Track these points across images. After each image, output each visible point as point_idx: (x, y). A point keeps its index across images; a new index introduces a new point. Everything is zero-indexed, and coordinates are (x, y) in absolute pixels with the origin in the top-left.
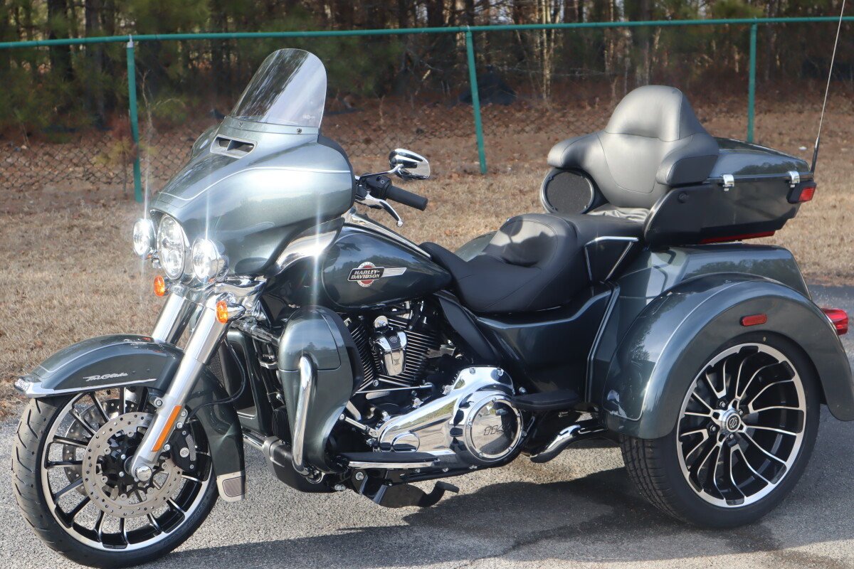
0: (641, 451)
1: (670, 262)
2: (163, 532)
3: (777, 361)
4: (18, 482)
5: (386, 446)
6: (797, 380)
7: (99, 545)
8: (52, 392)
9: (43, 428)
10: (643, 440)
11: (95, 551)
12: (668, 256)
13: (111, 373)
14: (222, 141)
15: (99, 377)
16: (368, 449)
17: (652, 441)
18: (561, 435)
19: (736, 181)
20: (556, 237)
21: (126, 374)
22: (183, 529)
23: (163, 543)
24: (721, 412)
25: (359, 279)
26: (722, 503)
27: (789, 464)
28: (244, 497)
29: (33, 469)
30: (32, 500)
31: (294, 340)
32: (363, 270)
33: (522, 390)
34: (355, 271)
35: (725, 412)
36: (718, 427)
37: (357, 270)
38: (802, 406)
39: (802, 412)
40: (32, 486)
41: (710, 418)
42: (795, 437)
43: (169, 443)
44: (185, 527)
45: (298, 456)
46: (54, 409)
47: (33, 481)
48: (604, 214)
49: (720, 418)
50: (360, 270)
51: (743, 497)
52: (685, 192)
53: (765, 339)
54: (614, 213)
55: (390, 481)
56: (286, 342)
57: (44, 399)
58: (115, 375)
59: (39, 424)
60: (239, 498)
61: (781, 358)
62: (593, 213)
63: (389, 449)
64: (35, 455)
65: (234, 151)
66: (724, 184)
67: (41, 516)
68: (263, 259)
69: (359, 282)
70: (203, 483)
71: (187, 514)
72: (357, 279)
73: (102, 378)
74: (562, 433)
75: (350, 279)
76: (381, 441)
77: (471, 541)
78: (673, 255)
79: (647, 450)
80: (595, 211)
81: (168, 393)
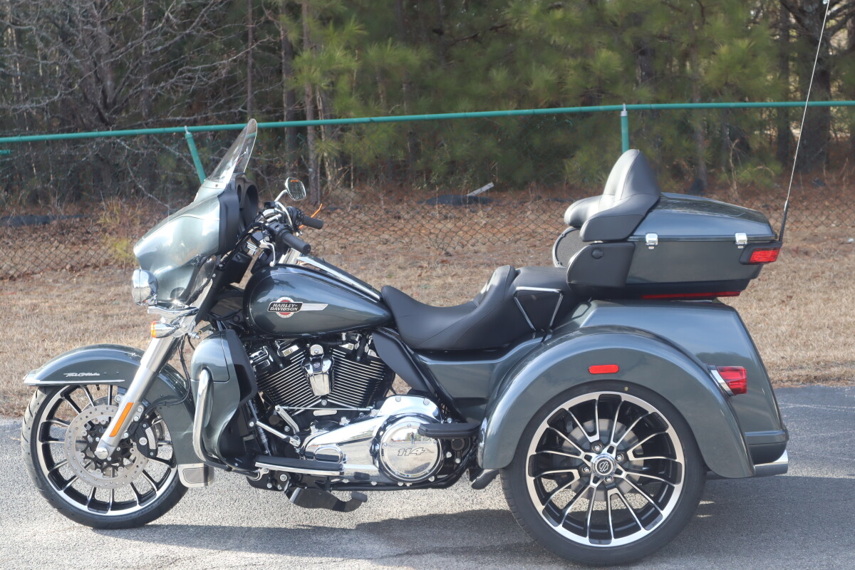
2: (138, 505)
3: (646, 411)
5: (311, 455)
6: (671, 433)
9: (36, 410)
11: (81, 512)
13: (86, 372)
15: (76, 375)
16: (296, 456)
19: (660, 240)
21: (99, 375)
22: (154, 505)
23: (137, 513)
24: (593, 455)
25: (278, 311)
27: (666, 512)
28: (206, 485)
29: (29, 440)
30: (30, 465)
32: (281, 304)
33: (450, 420)
34: (273, 304)
35: (598, 455)
36: (590, 469)
37: (275, 303)
38: (680, 458)
39: (680, 464)
41: (580, 460)
42: (673, 487)
43: (128, 432)
44: (156, 503)
46: (45, 396)
47: (29, 451)
49: (592, 460)
50: (278, 304)
51: (611, 538)
52: (599, 249)
53: (626, 389)
55: (305, 485)
57: (42, 388)
58: (90, 374)
59: (35, 407)
60: (203, 485)
61: (650, 408)
63: (312, 458)
66: (645, 242)
69: (278, 313)
70: (172, 469)
72: (276, 311)
73: (79, 375)
75: (269, 310)
76: (307, 450)
78: (589, 305)
81: (127, 392)
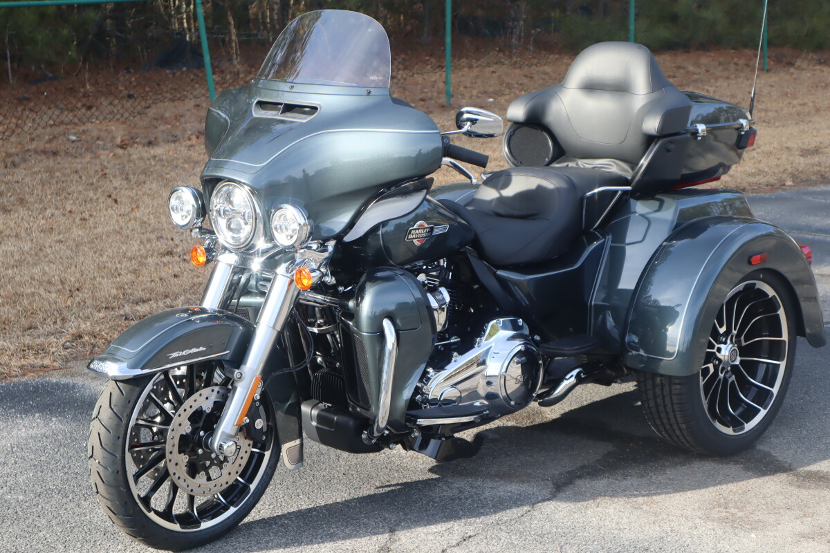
0: (667, 388)
1: (660, 209)
2: (232, 507)
3: (768, 296)
4: (101, 469)
5: (434, 402)
6: (781, 313)
7: (176, 527)
8: (139, 372)
10: (670, 377)
11: (173, 533)
12: (657, 204)
13: (190, 348)
14: (261, 104)
15: (180, 354)
17: (680, 378)
18: (567, 379)
19: (709, 130)
20: (558, 189)
21: (205, 349)
22: (249, 502)
23: (232, 518)
24: (722, 346)
25: (415, 238)
26: (729, 431)
27: (775, 390)
29: (118, 455)
30: (116, 487)
31: (374, 304)
32: (418, 229)
33: (537, 337)
34: (411, 230)
35: (726, 346)
36: (720, 361)
37: (413, 229)
38: (785, 337)
39: (784, 341)
40: (118, 472)
41: (714, 353)
42: (779, 365)
43: (247, 415)
44: (251, 499)
45: (383, 418)
46: (136, 389)
47: (119, 467)
48: (567, 166)
49: (723, 352)
50: (416, 229)
51: (743, 424)
52: (671, 142)
53: (761, 276)
54: (577, 164)
55: (443, 435)
56: (366, 306)
57: (127, 381)
58: (194, 350)
59: (124, 407)
61: (771, 292)
62: (556, 165)
63: (437, 404)
64: (121, 440)
65: (289, 114)
66: (698, 133)
67: (126, 503)
68: (343, 222)
69: (415, 241)
70: (266, 453)
71: (253, 487)
72: (413, 238)
73: (184, 353)
74: (567, 377)
75: (408, 239)
76: (429, 397)
77: (514, 488)
78: (662, 202)
79: (674, 387)
80: (558, 163)
81: (245, 364)
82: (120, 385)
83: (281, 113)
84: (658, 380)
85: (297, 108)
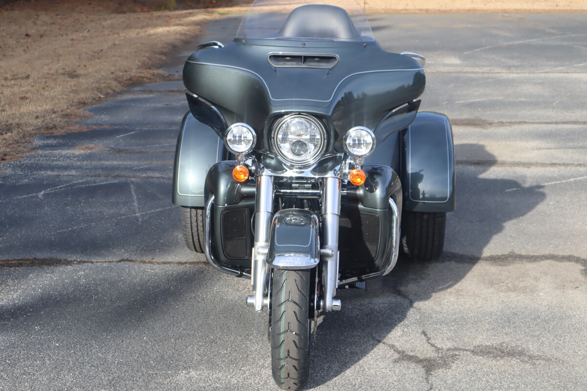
4: (297, 338)
65: (310, 63)
82: (299, 272)
83: (304, 63)
84: (425, 217)
85: (308, 59)
